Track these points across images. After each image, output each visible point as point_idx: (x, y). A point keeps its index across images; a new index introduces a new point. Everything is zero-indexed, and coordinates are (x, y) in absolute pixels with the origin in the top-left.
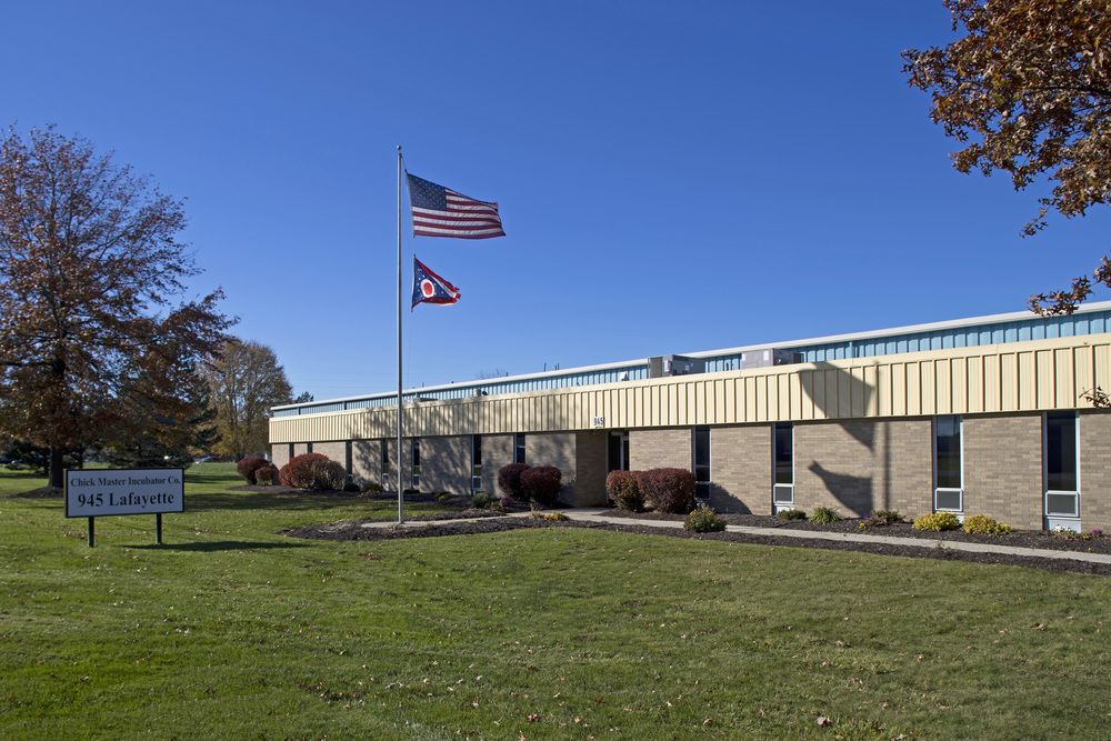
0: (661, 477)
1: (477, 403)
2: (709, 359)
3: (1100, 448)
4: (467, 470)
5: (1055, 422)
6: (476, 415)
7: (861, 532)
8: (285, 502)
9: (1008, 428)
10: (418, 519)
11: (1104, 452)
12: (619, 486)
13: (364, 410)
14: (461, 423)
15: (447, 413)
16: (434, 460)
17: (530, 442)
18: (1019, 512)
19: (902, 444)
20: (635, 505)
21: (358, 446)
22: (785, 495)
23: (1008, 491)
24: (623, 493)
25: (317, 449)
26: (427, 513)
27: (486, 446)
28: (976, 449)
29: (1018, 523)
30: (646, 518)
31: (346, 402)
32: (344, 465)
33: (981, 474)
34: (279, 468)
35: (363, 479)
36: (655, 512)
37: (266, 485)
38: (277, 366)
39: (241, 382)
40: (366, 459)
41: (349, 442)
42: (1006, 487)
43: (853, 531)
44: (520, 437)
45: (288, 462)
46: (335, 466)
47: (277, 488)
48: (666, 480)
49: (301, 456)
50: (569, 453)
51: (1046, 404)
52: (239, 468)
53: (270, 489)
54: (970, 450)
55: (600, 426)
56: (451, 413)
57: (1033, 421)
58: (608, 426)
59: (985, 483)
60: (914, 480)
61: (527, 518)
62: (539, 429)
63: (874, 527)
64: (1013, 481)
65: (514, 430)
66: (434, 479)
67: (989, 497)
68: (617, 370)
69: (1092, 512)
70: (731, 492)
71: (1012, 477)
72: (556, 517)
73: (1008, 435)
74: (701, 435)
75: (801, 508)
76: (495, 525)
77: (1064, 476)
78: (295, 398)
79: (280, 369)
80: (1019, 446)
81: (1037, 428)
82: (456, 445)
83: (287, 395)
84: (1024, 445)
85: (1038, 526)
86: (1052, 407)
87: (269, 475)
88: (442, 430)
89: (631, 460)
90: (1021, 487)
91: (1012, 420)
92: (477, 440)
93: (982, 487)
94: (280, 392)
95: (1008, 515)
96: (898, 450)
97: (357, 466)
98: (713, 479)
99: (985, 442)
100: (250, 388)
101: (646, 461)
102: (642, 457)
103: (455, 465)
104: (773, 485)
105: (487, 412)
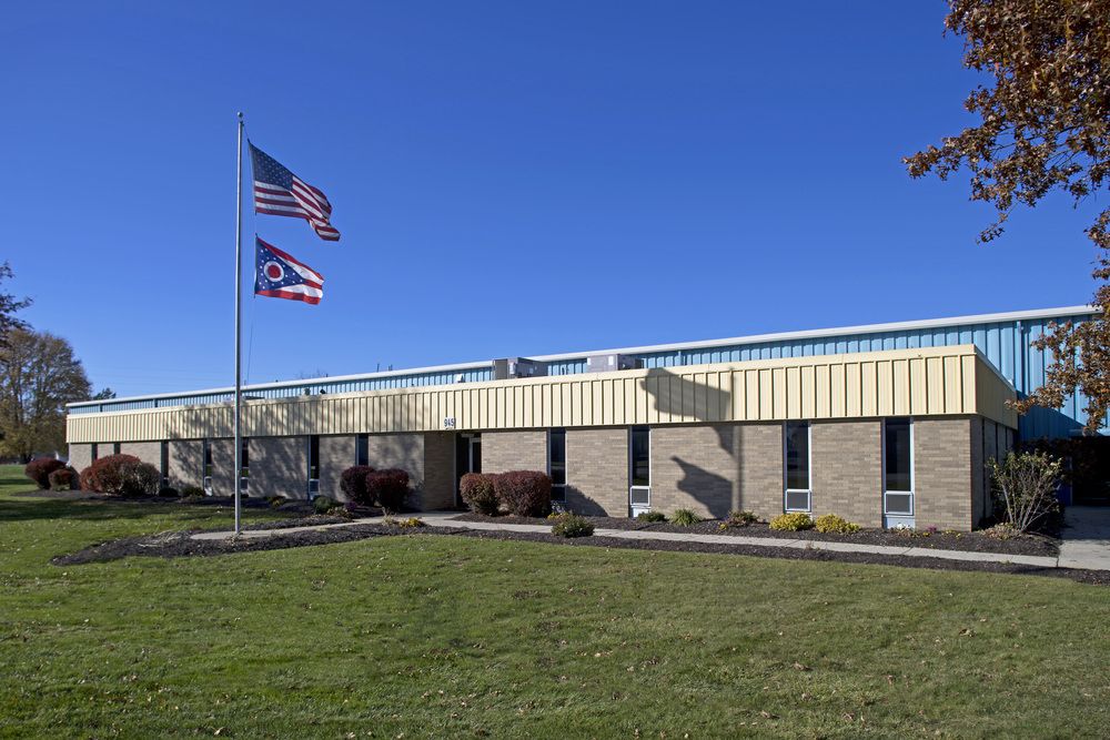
0: (518, 480)
1: (315, 402)
2: (553, 363)
3: (931, 452)
4: (302, 473)
5: (892, 427)
6: (313, 414)
7: (722, 533)
8: (86, 509)
9: (851, 433)
10: (257, 528)
11: (934, 456)
12: (475, 490)
13: (183, 407)
14: (296, 423)
15: (281, 413)
16: (266, 463)
17: (373, 443)
18: (862, 512)
19: (755, 448)
20: (490, 509)
21: (176, 445)
22: (641, 497)
23: (852, 492)
24: (479, 497)
25: (124, 450)
26: (265, 521)
27: (324, 448)
28: (823, 453)
29: (860, 521)
30: (502, 522)
31: (157, 400)
32: (158, 467)
33: (827, 476)
34: (79, 471)
35: (181, 482)
36: (512, 515)
37: (62, 490)
38: (73, 360)
39: (28, 376)
40: (185, 460)
41: (164, 443)
42: (850, 488)
43: (714, 532)
44: (363, 438)
45: (90, 464)
46: (148, 469)
47: (76, 493)
48: (523, 483)
49: (106, 458)
50: (417, 454)
51: (886, 412)
52: (28, 471)
53: (67, 494)
54: (819, 453)
55: (451, 428)
56: (285, 412)
57: (873, 426)
58: (459, 427)
59: (831, 485)
60: (767, 481)
61: (379, 525)
62: (383, 430)
63: (734, 528)
64: (856, 482)
65: (357, 431)
66: (265, 483)
67: (834, 498)
68: (453, 372)
69: (925, 510)
70: (587, 494)
71: (855, 479)
72: (412, 523)
73: (852, 440)
74: (556, 437)
75: (658, 510)
76: (348, 533)
77: (899, 477)
78: (94, 394)
79: (77, 363)
80: (862, 449)
81: (877, 433)
82: (290, 446)
83: (86, 391)
84: (866, 449)
85: (878, 524)
86: (891, 414)
87: (65, 478)
88: (275, 430)
89: (483, 463)
90: (863, 488)
91: (855, 425)
92: (315, 441)
93: (829, 488)
94: (78, 388)
95: (852, 513)
96: (751, 453)
97: (175, 468)
98: (569, 481)
99: (831, 446)
100: (39, 383)
101: (500, 464)
102: (496, 459)
103: (289, 469)
104: (629, 486)
105: (326, 412)
